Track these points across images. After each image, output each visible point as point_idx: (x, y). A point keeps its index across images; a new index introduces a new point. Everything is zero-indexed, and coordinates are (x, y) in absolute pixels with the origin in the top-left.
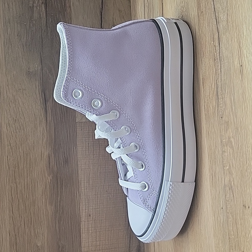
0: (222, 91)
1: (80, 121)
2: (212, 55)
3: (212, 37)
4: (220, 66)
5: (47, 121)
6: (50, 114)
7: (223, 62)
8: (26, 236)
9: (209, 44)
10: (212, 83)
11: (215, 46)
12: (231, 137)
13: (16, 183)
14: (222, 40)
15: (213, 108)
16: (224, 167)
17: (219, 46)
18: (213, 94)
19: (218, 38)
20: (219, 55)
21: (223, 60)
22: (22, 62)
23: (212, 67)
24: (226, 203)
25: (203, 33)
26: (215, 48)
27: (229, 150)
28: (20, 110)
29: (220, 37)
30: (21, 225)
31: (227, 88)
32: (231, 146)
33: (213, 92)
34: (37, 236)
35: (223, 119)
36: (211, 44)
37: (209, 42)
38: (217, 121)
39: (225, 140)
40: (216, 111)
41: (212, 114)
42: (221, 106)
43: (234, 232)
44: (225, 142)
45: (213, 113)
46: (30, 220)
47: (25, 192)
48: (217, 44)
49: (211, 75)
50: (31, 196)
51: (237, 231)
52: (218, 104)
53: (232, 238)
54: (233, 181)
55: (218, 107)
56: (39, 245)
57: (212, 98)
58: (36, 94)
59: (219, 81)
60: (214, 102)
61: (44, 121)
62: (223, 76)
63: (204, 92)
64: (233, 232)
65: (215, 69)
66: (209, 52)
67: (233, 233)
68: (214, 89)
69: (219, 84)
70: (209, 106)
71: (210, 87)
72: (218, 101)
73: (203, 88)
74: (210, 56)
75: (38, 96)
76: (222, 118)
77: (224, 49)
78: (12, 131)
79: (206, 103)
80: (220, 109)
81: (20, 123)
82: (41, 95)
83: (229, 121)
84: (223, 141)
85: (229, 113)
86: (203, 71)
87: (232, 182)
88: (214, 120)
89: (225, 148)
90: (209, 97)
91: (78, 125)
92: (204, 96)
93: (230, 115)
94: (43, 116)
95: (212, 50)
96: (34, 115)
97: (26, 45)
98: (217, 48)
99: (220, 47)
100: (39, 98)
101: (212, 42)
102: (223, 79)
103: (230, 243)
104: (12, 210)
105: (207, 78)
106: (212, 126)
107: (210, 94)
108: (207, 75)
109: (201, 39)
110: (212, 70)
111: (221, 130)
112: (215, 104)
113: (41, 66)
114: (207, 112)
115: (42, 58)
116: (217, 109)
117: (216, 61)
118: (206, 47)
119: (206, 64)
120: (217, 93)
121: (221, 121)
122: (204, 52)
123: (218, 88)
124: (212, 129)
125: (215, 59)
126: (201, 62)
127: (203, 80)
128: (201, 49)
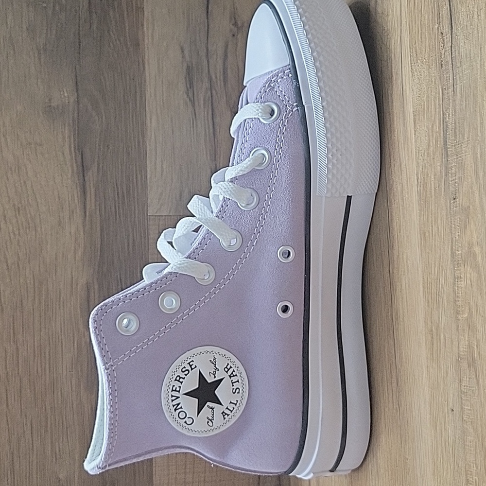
0: (456, 136)
2: (434, 54)
4: (451, 79)
5: (85, 213)
6: (93, 197)
7: (460, 69)
8: (35, 456)
9: (430, 30)
10: (435, 121)
11: (442, 33)
12: (475, 242)
13: (16, 342)
14: (458, 18)
15: (435, 178)
16: (458, 313)
17: (452, 32)
18: (436, 145)
19: (449, 14)
20: (450, 53)
21: (458, 65)
22: (35, 86)
23: (435, 83)
24: (461, 398)
25: (416, 6)
26: (442, 37)
27: (471, 274)
28: (29, 187)
29: (453, 10)
30: (24, 431)
31: (467, 130)
32: (474, 265)
33: (436, 141)
34: (58, 456)
35: (458, 202)
36: (434, 29)
37: (429, 26)
38: (444, 208)
39: (460, 252)
40: (441, 184)
41: (433, 191)
42: (453, 171)
43: (479, 468)
44: (460, 257)
45: (435, 189)
46: (43, 424)
47: (34, 361)
48: (446, 29)
49: (432, 102)
50: (48, 372)
52: (447, 168)
53: (474, 481)
54: (477, 347)
55: (446, 176)
56: (61, 476)
57: (434, 155)
58: (63, 154)
59: (449, 114)
60: (439, 164)
61: (79, 212)
62: (458, 102)
63: (416, 141)
64: (477, 467)
65: (442, 88)
66: (430, 49)
67: (475, 469)
68: (438, 134)
69: (450, 121)
70: (428, 174)
71: (430, 131)
72: (446, 160)
73: (415, 135)
74: (431, 58)
75: (68, 157)
76: (454, 199)
77: (461, 37)
78: (11, 231)
79: (420, 167)
81: (29, 215)
82: (74, 156)
83: (471, 207)
84: (457, 252)
85: (472, 189)
86: (415, 93)
87: (476, 351)
88: (438, 205)
89: (462, 271)
90: (428, 154)
92: (417, 151)
93: (473, 192)
94: (76, 201)
95: (435, 45)
96: (57, 200)
97: (45, 50)
98: (447, 38)
99: (454, 35)
100: (69, 163)
101: (436, 27)
102: (458, 108)
104: (7, 401)
105: (424, 109)
106: (432, 221)
107: (429, 145)
108: (423, 104)
109: (412, 22)
110: (434, 90)
111: (453, 229)
112: (439, 168)
113: (76, 94)
114: (422, 188)
115: (79, 79)
116: (443, 180)
117: (444, 68)
118: (423, 39)
119: (422, 78)
120: (444, 141)
121: (452, 207)
122: (419, 51)
123: (446, 131)
124: (432, 226)
125: (442, 65)
126: (411, 75)
127: (414, 116)
128: (412, 45)
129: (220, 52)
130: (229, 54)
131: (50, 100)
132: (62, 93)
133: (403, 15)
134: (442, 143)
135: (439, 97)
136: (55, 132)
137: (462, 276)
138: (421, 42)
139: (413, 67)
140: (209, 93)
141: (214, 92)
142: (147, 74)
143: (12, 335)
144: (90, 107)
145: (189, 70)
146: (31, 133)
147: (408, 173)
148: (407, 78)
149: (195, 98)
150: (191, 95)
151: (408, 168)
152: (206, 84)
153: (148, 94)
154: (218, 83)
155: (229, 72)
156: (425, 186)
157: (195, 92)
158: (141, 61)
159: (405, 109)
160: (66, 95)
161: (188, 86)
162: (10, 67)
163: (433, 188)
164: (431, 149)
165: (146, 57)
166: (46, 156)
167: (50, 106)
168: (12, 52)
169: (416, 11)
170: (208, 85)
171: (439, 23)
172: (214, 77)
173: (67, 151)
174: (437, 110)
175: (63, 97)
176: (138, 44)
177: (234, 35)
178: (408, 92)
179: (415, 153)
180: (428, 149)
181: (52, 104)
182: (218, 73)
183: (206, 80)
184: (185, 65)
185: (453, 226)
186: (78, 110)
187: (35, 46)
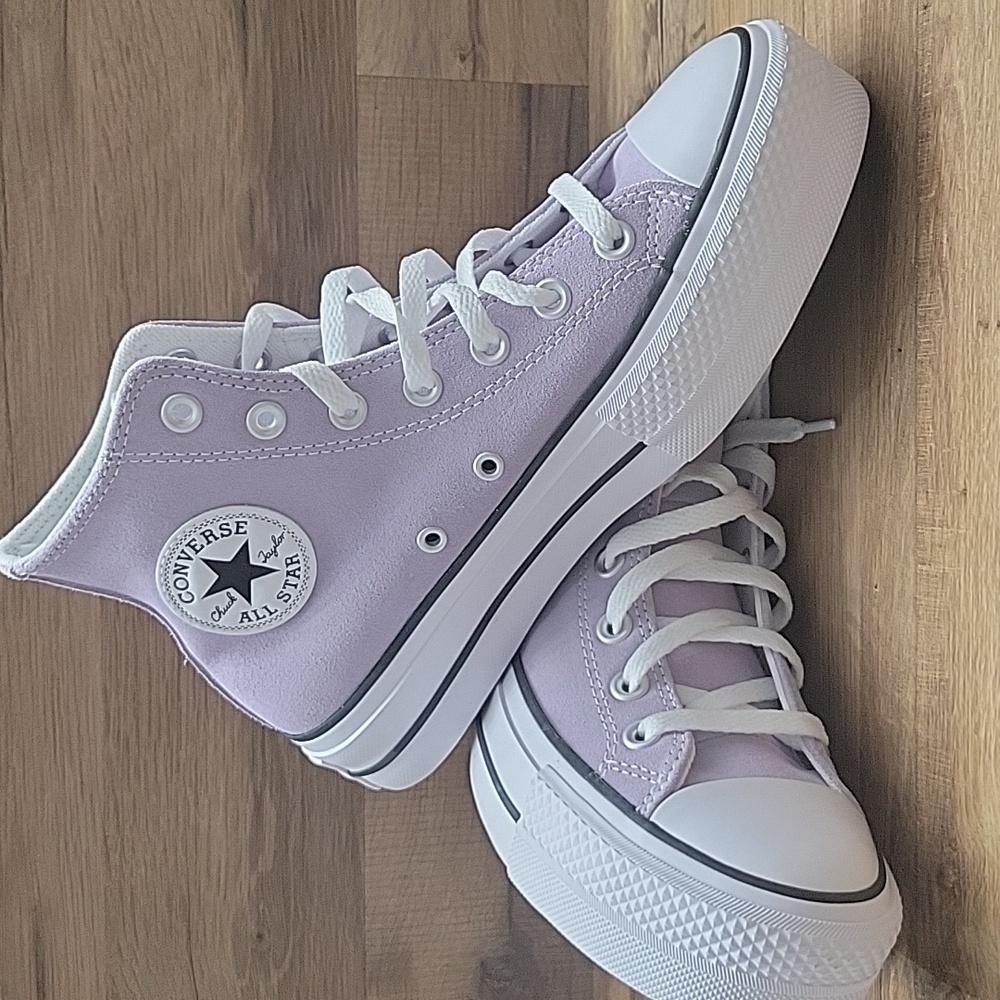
1: (372, 70)
5: (246, 63)
6: (260, 35)
12: (956, 74)
13: (125, 288)
16: (919, 195)
24: (916, 326)
27: (945, 127)
28: (146, 12)
32: (951, 111)
35: (931, 12)
38: (907, 26)
39: (930, 93)
43: (938, 427)
44: (929, 101)
51: (948, 420)
53: (928, 451)
54: (948, 240)
61: (235, 59)
64: (934, 429)
67: (931, 431)
76: (925, 8)
78: (114, 88)
81: (146, 63)
83: (953, 15)
84: (924, 96)
87: (945, 247)
91: (361, 88)
94: (230, 41)
96: (196, 36)
103: (919, 469)
106: (884, 51)
111: (920, 57)
121: (920, 22)
137: (930, 132)
143: (119, 275)
185: (920, 52)
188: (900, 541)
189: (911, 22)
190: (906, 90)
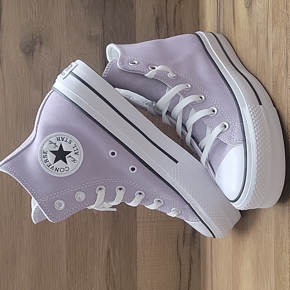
2: (283, 24)
3: (286, 4)
9: (282, 12)
10: (282, 54)
11: (288, 15)
15: (281, 79)
23: (283, 36)
33: (283, 63)
36: (284, 12)
37: (282, 10)
38: (285, 93)
40: (284, 82)
49: (281, 45)
52: (287, 75)
55: (286, 78)
57: (281, 69)
60: (283, 73)
63: (273, 62)
65: (286, 39)
66: (282, 21)
68: (283, 59)
70: (278, 78)
71: (280, 58)
72: (287, 71)
73: (273, 59)
74: (282, 25)
79: (274, 74)
80: (288, 80)
86: (274, 40)
88: (282, 91)
90: (278, 68)
92: (273, 67)
95: (284, 19)
97: (88, 8)
100: (99, 64)
101: (285, 11)
105: (278, 48)
106: (279, 98)
107: (279, 64)
108: (277, 45)
109: (274, 7)
110: (283, 40)
111: (288, 102)
112: (283, 75)
113: (103, 30)
114: (275, 83)
115: (104, 22)
116: (285, 80)
117: (288, 30)
118: (279, 16)
119: (277, 34)
120: (286, 63)
121: (288, 92)
122: (276, 21)
123: (288, 58)
124: (279, 100)
125: (287, 29)
126: (272, 31)
127: (273, 50)
128: (273, 18)
129: (173, 11)
130: (177, 12)
131: (90, 32)
132: (96, 29)
133: (270, 3)
134: (285, 64)
135: (285, 43)
136: (93, 49)
138: (278, 17)
139: (273, 28)
140: (167, 31)
141: (169, 30)
142: (137, 21)
144: (109, 37)
145: (157, 19)
146: (81, 49)
147: (268, 76)
148: (270, 32)
149: (160, 33)
150: (158, 31)
151: (268, 73)
152: (165, 27)
153: (137, 31)
154: (171, 26)
155: (176, 20)
156: (276, 82)
157: (160, 30)
158: (134, 14)
159: (269, 47)
160: (98, 30)
161: (157, 27)
162: (71, 16)
163: (280, 84)
164: (280, 66)
165: (137, 12)
166: (88, 60)
167: (90, 36)
168: (72, 8)
169: (276, 2)
170: (166, 27)
171: (287, 10)
172: (169, 23)
173: (98, 58)
174: (284, 49)
175: (96, 31)
176: (133, 6)
177: (179, 2)
178: (270, 39)
179: (272, 67)
180: (279, 66)
181: (92, 35)
182: (171, 21)
183: (165, 24)
184: (155, 17)
185: (288, 101)
186: (104, 38)
187: (83, 5)
188: (285, 233)
189: (286, 92)
190: (285, 110)
